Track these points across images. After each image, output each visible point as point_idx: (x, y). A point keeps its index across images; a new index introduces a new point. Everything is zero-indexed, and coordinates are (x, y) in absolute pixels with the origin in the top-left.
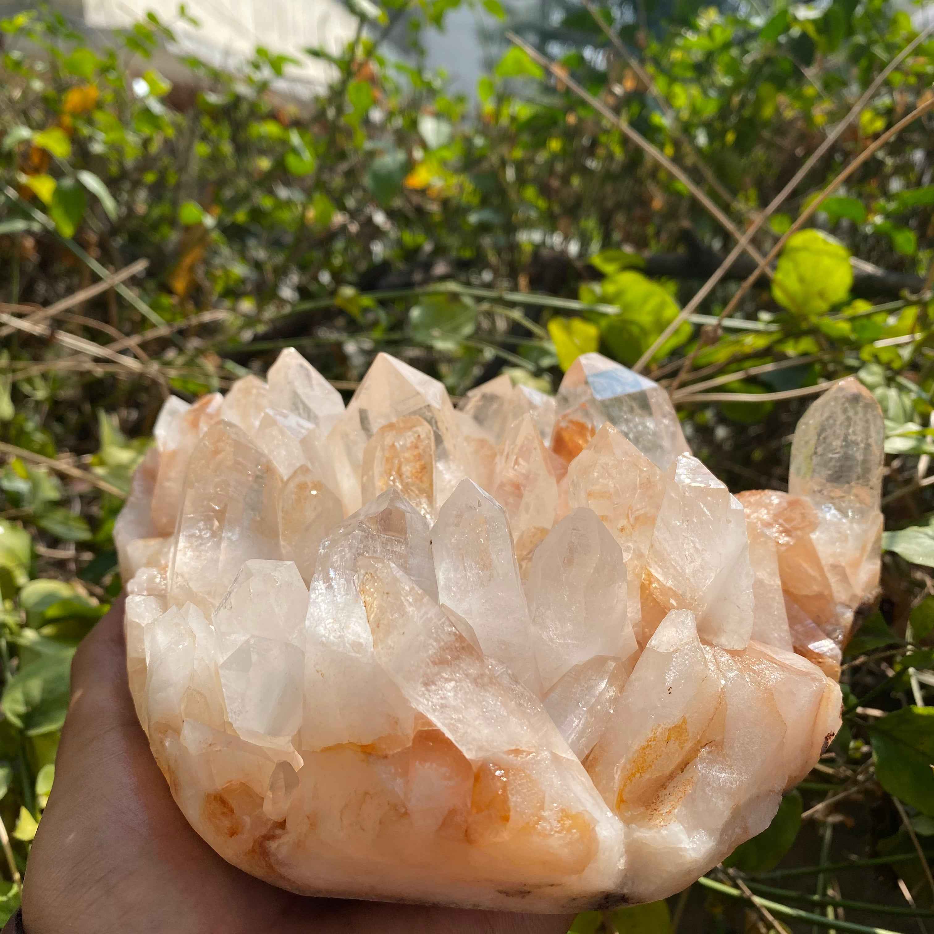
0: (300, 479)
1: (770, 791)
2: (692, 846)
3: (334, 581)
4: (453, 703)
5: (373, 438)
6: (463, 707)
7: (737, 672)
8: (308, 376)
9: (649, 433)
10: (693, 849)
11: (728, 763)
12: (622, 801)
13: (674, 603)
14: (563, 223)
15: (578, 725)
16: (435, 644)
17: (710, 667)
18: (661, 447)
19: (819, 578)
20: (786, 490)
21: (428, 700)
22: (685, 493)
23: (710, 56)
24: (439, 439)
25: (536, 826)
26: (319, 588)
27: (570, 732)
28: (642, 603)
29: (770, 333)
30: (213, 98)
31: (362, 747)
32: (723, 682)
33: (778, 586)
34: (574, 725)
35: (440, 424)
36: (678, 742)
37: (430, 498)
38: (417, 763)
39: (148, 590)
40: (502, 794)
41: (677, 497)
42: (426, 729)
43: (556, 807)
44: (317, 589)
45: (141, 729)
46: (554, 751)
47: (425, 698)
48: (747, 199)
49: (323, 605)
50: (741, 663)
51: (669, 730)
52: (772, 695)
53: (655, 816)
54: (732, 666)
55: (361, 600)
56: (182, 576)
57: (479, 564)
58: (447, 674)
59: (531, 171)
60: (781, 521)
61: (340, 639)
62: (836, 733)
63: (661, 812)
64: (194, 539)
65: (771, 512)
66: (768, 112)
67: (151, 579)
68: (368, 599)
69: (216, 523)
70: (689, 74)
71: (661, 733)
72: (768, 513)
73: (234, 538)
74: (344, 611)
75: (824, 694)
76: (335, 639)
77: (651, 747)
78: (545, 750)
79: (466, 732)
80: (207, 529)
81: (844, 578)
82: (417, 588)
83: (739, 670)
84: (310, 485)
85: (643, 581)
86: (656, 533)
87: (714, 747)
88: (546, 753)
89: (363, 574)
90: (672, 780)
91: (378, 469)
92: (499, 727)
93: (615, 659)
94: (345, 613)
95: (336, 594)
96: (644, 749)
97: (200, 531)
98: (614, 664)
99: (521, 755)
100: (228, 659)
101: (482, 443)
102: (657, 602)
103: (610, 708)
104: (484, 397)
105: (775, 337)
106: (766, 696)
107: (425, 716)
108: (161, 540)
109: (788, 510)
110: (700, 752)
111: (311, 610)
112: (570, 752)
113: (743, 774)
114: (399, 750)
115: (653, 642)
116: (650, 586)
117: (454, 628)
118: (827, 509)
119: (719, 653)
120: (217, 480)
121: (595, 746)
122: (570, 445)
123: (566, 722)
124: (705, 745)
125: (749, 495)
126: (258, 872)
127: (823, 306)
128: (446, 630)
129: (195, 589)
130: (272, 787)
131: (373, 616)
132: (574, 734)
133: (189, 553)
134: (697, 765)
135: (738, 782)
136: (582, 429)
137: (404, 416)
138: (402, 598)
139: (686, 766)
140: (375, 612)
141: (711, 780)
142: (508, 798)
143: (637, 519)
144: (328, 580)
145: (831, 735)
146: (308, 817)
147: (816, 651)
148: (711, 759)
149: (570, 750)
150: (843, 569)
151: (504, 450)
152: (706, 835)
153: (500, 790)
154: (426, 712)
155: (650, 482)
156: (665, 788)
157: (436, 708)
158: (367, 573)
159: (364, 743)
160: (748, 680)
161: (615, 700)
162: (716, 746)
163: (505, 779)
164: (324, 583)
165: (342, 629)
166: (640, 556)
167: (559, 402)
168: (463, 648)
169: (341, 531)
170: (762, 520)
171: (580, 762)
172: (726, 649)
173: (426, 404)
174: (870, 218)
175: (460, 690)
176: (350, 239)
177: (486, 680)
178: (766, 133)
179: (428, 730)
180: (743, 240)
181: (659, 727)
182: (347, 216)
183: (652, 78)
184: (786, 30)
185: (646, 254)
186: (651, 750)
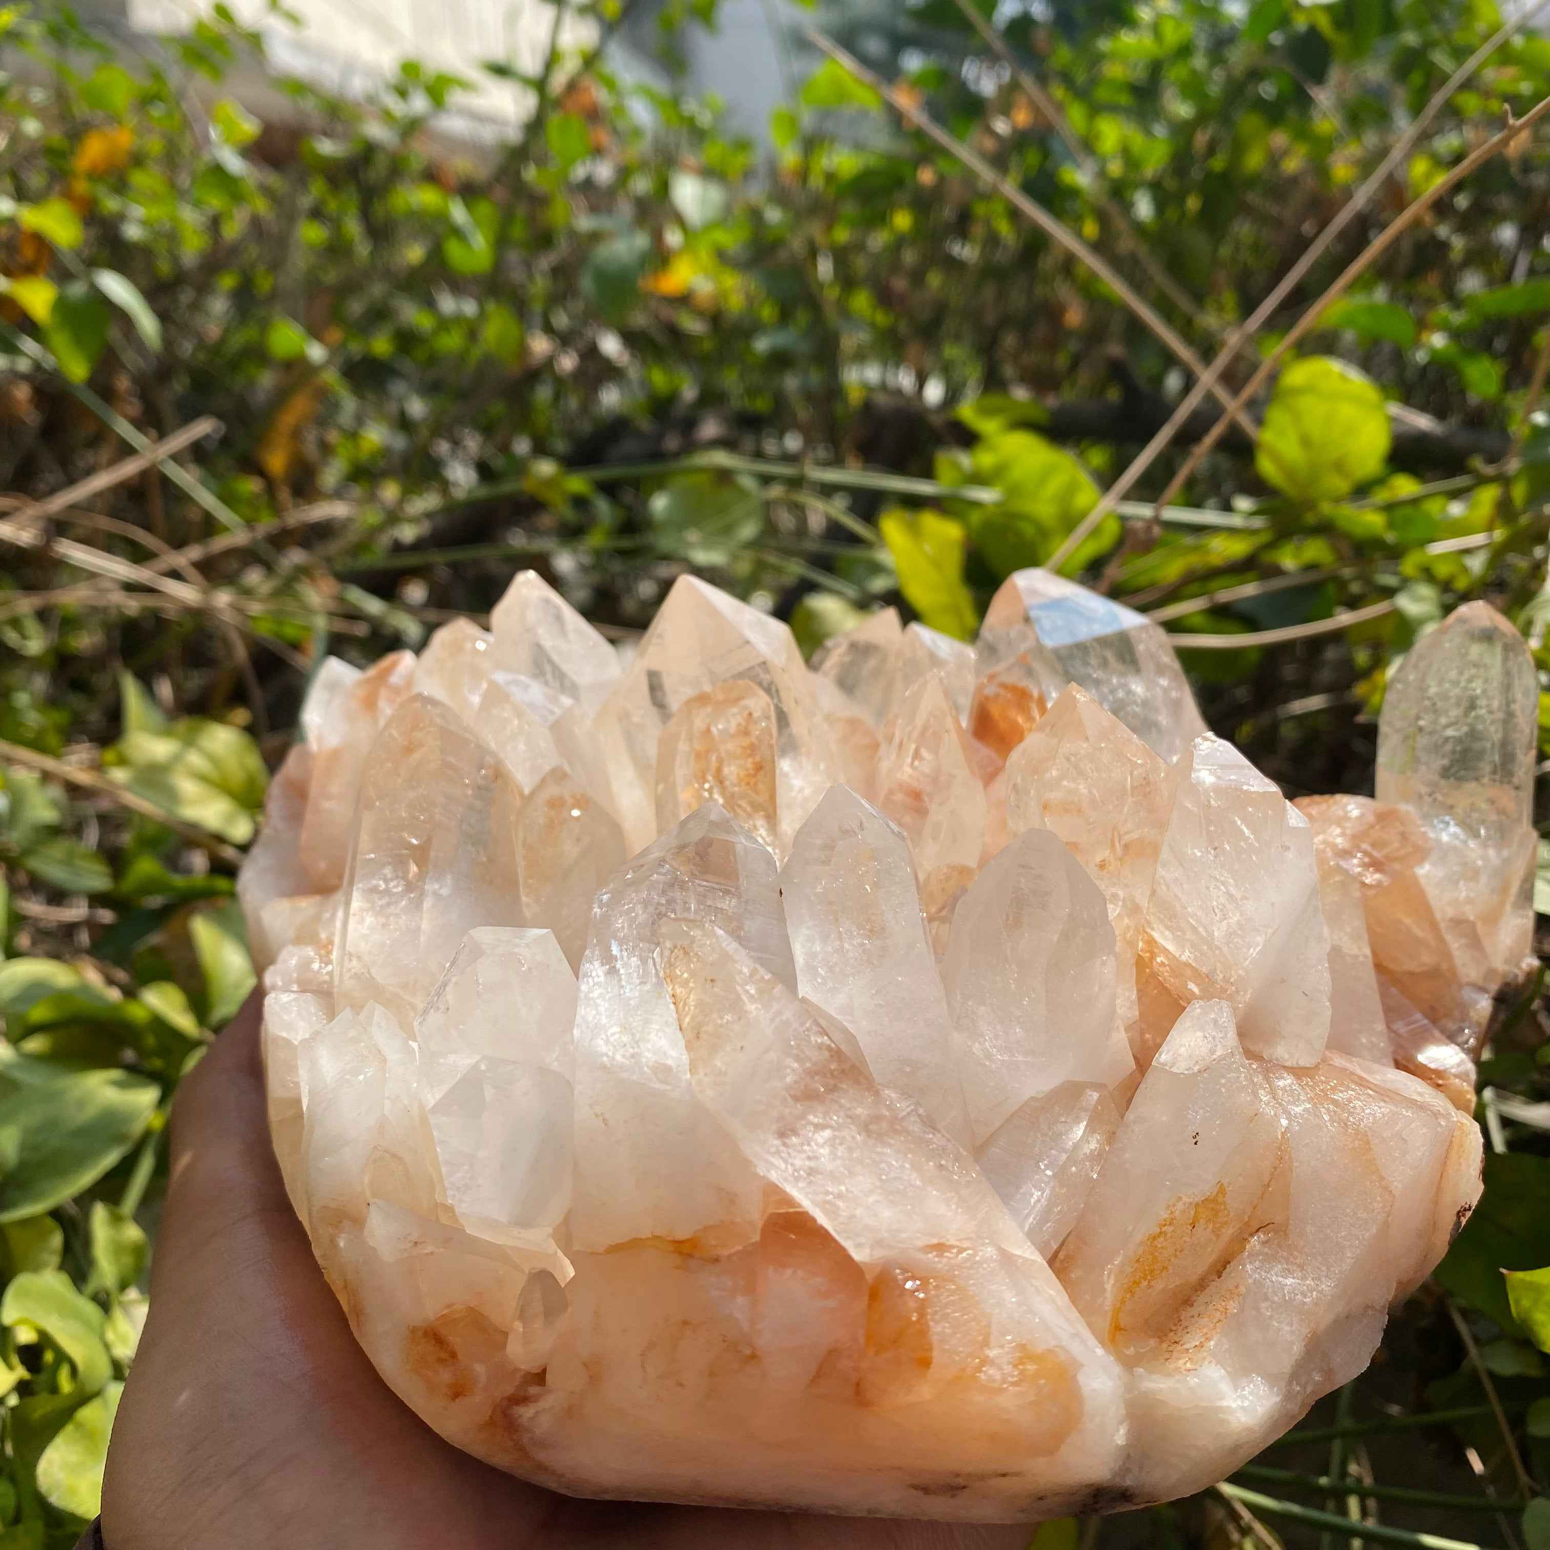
0: (552, 791)
1: (1367, 1307)
2: (1240, 1404)
3: (619, 962)
4: (830, 1167)
5: (674, 720)
6: (846, 1172)
7: (1307, 1105)
8: (559, 617)
9: (1135, 703)
10: (1243, 1409)
11: (1298, 1261)
12: (1117, 1328)
13: (1196, 990)
14: (913, 350)
15: (1038, 1201)
16: (796, 1065)
17: (1262, 1097)
18: (1156, 725)
19: (1433, 942)
20: (1371, 794)
21: (786, 1162)
22: (1209, 802)
23: (1156, 68)
24: (782, 719)
25: (978, 1374)
26: (594, 974)
27: (1026, 1213)
28: (1139, 991)
29: (1253, 532)
30: (327, 147)
31: (676, 1243)
32: (1284, 1122)
33: (1365, 956)
34: (1032, 1201)
35: (783, 694)
36: (1211, 1226)
37: (772, 819)
38: (770, 1270)
39: (299, 982)
40: (917, 1321)
41: (1195, 809)
42: (784, 1210)
43: (1010, 1342)
44: (591, 976)
45: (296, 1218)
46: (1003, 1246)
47: (781, 1158)
48: (1221, 309)
49: (602, 1003)
50: (1313, 1088)
51: (1197, 1205)
52: (1368, 1143)
53: (1175, 1354)
54: (1299, 1095)
55: (667, 992)
56: (359, 958)
57: (864, 929)
58: (815, 1116)
59: (861, 264)
60: (1365, 846)
61: (633, 1060)
62: (1474, 1204)
63: (1186, 1346)
64: (376, 896)
65: (1348, 832)
66: (1254, 160)
67: (305, 965)
68: (678, 990)
69: (414, 868)
70: (1124, 99)
71: (1183, 1212)
72: (1343, 834)
73: (445, 892)
74: (639, 1013)
75: (1454, 1139)
76: (624, 1060)
77: (1166, 1236)
78: (987, 1243)
79: (852, 1217)
80: (397, 877)
81: (1475, 943)
82: (762, 971)
83: (1310, 1100)
84: (570, 801)
85: (1141, 953)
86: (1161, 872)
87: (1272, 1233)
88: (989, 1249)
89: (670, 949)
90: (1201, 1291)
91: (681, 771)
92: (909, 1207)
93: (1097, 1086)
94: (640, 1015)
95: (624, 983)
96: (1154, 1238)
97: (386, 881)
98: (1096, 1096)
99: (947, 1254)
100: (444, 1097)
101: (853, 724)
102: (1166, 988)
103: (1092, 1171)
104: (854, 647)
105: (1264, 538)
106: (1357, 1145)
107: (781, 1189)
108: (317, 898)
109: (1377, 827)
110: (1249, 1241)
111: (581, 1011)
112: (1029, 1247)
113: (1323, 1279)
114: (740, 1248)
115: (1163, 1057)
116: (1152, 963)
117: (826, 1038)
118: (1441, 826)
119: (1274, 1074)
120: (411, 795)
121: (1068, 1236)
122: (1003, 726)
123: (1019, 1196)
124: (1258, 1231)
125: (1309, 805)
126: (501, 1459)
127: (1342, 486)
128: (814, 1042)
129: (380, 979)
130: (522, 1314)
131: (687, 1020)
132: (1033, 1216)
133: (369, 920)
134: (1244, 1266)
135: (1315, 1293)
136: (1021, 697)
137: (724, 681)
138: (738, 988)
139: (1225, 1268)
140: (691, 1013)
141: (1270, 1290)
142: (928, 1326)
143: (1126, 847)
144: (608, 959)
145: (1465, 1210)
146: (585, 1365)
147: (1432, 1066)
148: (1267, 1253)
149: (1028, 1243)
150: (1473, 925)
151: (893, 734)
152: (1265, 1386)
153: (915, 1314)
154: (781, 1181)
155: (1148, 784)
156: (1192, 1305)
157: (800, 1176)
158: (675, 947)
159: (679, 1236)
160: (1326, 1118)
161: (1097, 1157)
162: (1276, 1232)
163: (922, 1296)
164: (602, 965)
165: (637, 1042)
166: (1134, 910)
167: (980, 654)
168: (843, 1071)
169: (629, 876)
170: (1334, 846)
171: (1044, 1263)
172: (1286, 1064)
173: (761, 660)
174: (1424, 337)
175: (841, 1144)
176: (560, 384)
177: (884, 1125)
178: (1253, 198)
179: (788, 1213)
180: (1207, 378)
181: (1178, 1202)
182: (555, 342)
183: (1060, 108)
184: (1284, 21)
185: (1051, 401)
186: (1166, 1240)
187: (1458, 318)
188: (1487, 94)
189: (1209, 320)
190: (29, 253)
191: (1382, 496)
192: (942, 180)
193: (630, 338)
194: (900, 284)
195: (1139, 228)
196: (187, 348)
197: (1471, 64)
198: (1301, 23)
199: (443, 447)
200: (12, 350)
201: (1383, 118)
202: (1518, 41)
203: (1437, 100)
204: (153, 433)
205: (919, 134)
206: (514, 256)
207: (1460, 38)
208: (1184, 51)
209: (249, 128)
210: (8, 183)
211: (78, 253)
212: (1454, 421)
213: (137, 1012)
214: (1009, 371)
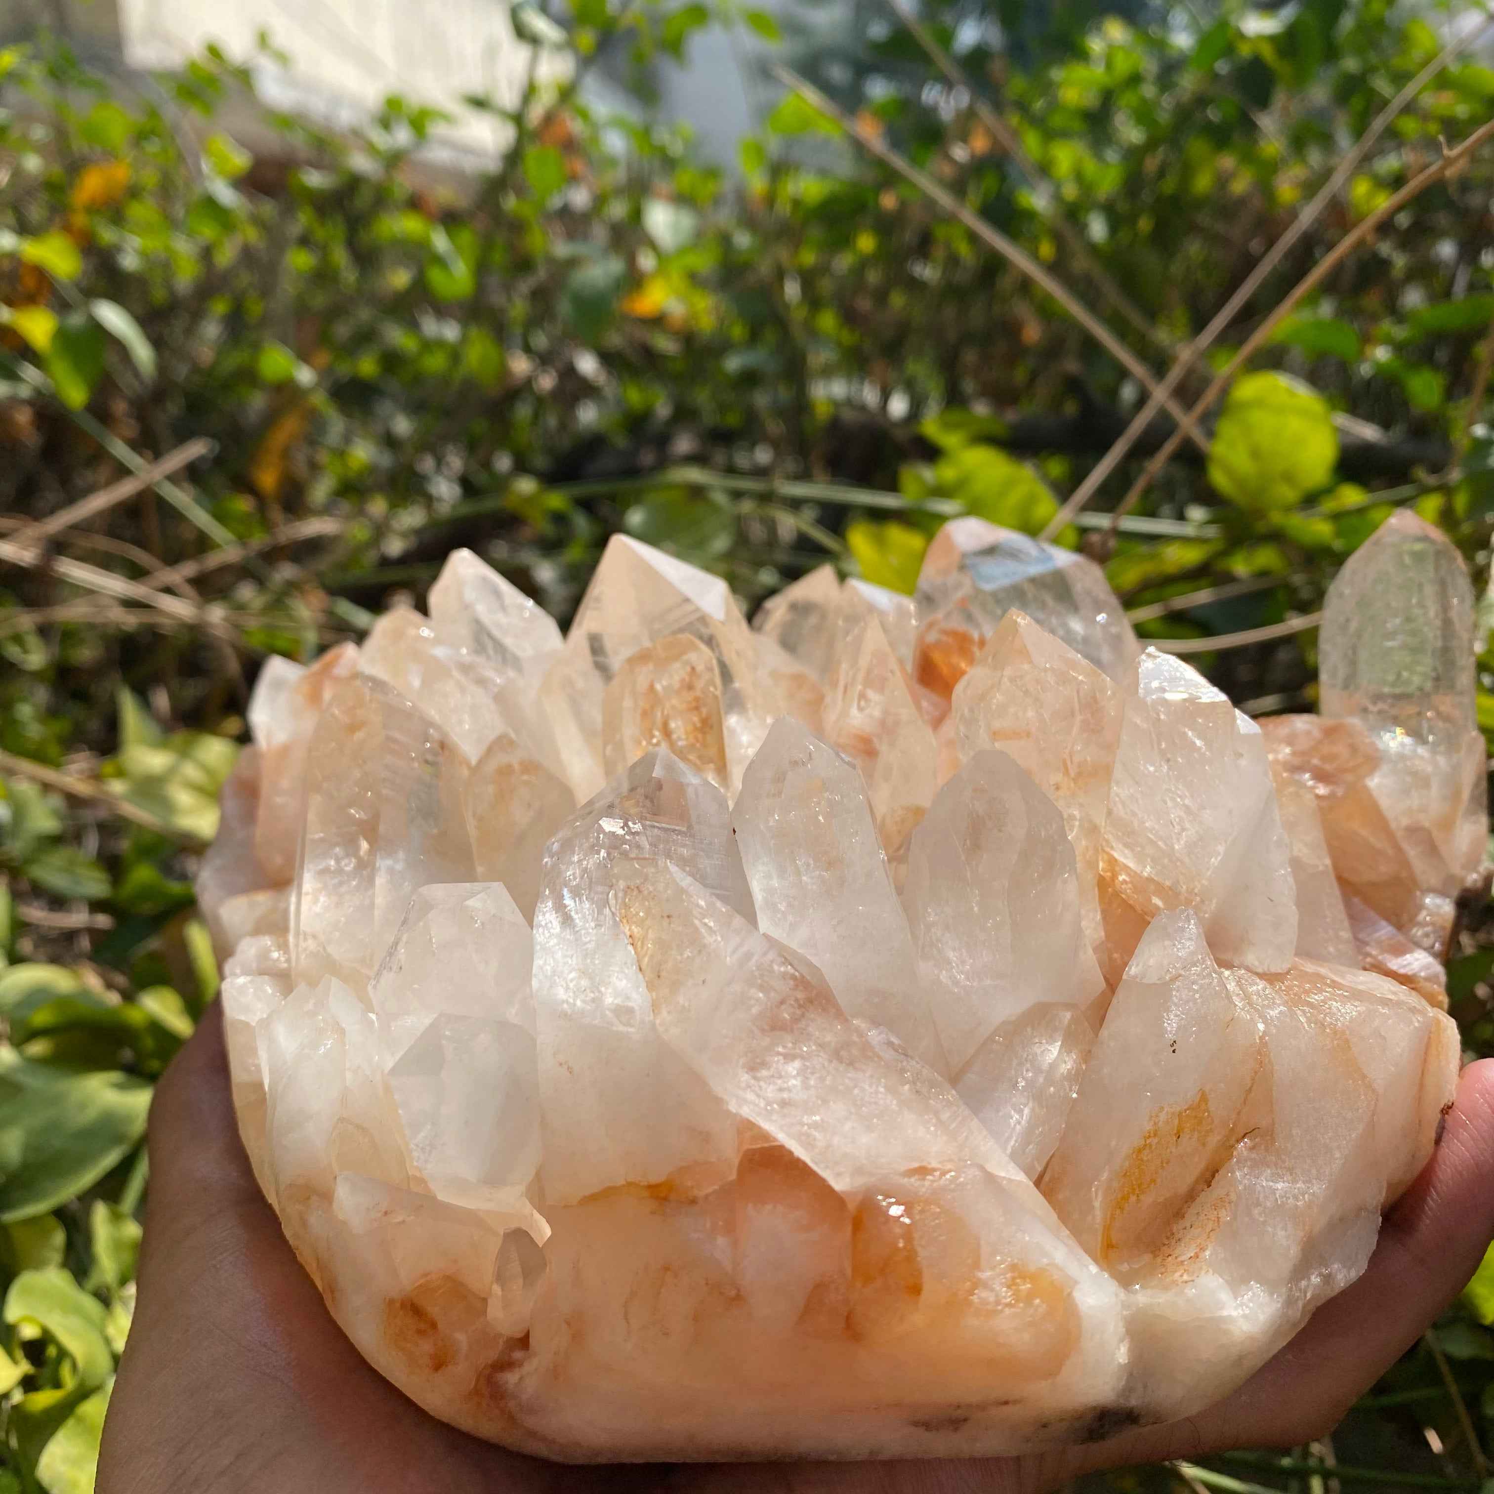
0: (501, 759)
1: (1360, 1209)
2: (1241, 1312)
3: (574, 908)
4: (802, 1097)
5: (615, 682)
6: (820, 1101)
7: (1282, 1008)
8: (497, 593)
10: (1245, 1316)
11: (1287, 1165)
12: (1110, 1245)
13: (1160, 903)
14: (877, 365)
15: (1018, 1122)
16: (760, 996)
17: (1237, 1003)
19: (1390, 852)
20: (1315, 712)
21: (758, 1096)
22: (1157, 714)
23: (1108, 96)
24: (726, 675)
25: (971, 1297)
26: (549, 924)
27: (1007, 1135)
29: (1206, 541)
30: (314, 179)
31: (650, 1187)
32: (1261, 1026)
34: (1012, 1122)
35: (724, 647)
36: (1196, 1135)
38: (750, 1205)
39: (258, 968)
40: (905, 1248)
41: (1146, 725)
42: (759, 1146)
43: (1002, 1262)
44: (546, 926)
45: (266, 1201)
46: (985, 1168)
47: (753, 1092)
48: (1172, 324)
49: (560, 951)
50: (1287, 992)
51: (1180, 1114)
52: (1347, 1041)
53: (1170, 1267)
54: (1273, 998)
55: (624, 933)
56: (314, 936)
57: (821, 860)
58: (785, 1048)
59: (826, 286)
60: (1315, 761)
61: (593, 1005)
63: (1181, 1258)
64: (328, 876)
65: (1298, 748)
66: (1203, 183)
67: (264, 955)
68: (636, 930)
69: (364, 845)
71: (1167, 1122)
72: (1293, 751)
73: (398, 868)
74: (597, 956)
75: (1432, 1036)
76: (585, 1006)
77: (1150, 1147)
78: (970, 1166)
79: (829, 1146)
80: (349, 856)
81: (1432, 850)
82: (719, 904)
83: (1285, 1003)
84: (517, 767)
85: (1102, 873)
86: (1115, 789)
87: (1258, 1138)
88: (973, 1171)
89: (624, 890)
90: (1192, 1202)
91: (629, 730)
92: (887, 1132)
93: (1068, 1006)
94: (599, 959)
95: (578, 929)
96: (1139, 1151)
97: (338, 861)
98: (1068, 1015)
99: (930, 1177)
100: (402, 1058)
101: (798, 680)
102: (1130, 906)
103: (1071, 1090)
104: (794, 607)
105: (1217, 547)
106: (1336, 1044)
107: (755, 1124)
108: (273, 892)
109: (1325, 742)
110: (1236, 1148)
111: (539, 962)
112: (1013, 1168)
113: (1314, 1181)
114: (716, 1187)
115: (1133, 970)
116: (1113, 881)
117: (789, 967)
118: (1389, 734)
119: (1246, 981)
120: (357, 773)
121: (1051, 1157)
122: (946, 671)
123: (998, 1119)
124: (1244, 1137)
127: (1292, 495)
128: (777, 972)
129: (337, 957)
130: (500, 1277)
131: (646, 959)
132: (1014, 1138)
133: (323, 899)
134: (1233, 1173)
135: (1306, 1196)
136: (963, 642)
137: (665, 637)
138: (697, 922)
139: (1214, 1177)
140: (650, 952)
141: (1261, 1196)
142: (916, 1252)
143: (1080, 768)
144: (562, 908)
146: (568, 1322)
147: (1404, 970)
148: (1255, 1159)
149: (1012, 1164)
150: (1428, 833)
151: (838, 682)
152: (1264, 1292)
153: (902, 1241)
154: (754, 1116)
155: (1096, 701)
156: (1183, 1218)
157: (773, 1109)
158: (629, 887)
159: (654, 1179)
160: (1303, 1019)
161: (1077, 1077)
162: (1263, 1137)
163: (907, 1221)
164: (556, 915)
165: (597, 987)
166: (1091, 829)
167: (919, 604)
168: (810, 1000)
171: (1031, 1184)
172: (1258, 971)
173: (700, 614)
174: (1368, 350)
175: (812, 1073)
176: (540, 402)
177: (855, 1052)
178: (1204, 219)
179: (763, 1148)
180: (1160, 394)
181: (1161, 1112)
182: (534, 361)
183: (1015, 134)
184: (1229, 50)
185: (1011, 416)
186: (1152, 1152)
187: (1401, 333)
188: (1425, 117)
189: (1162, 335)
190: (30, 282)
191: (1329, 505)
192: (903, 205)
193: (607, 358)
194: (864, 304)
195: (1093, 249)
196: (182, 371)
197: (1410, 90)
198: (1245, 51)
199: (427, 464)
200: (12, 376)
201: (1327, 141)
202: (1454, 68)
203: (1378, 124)
204: (149, 454)
205: (880, 163)
206: (494, 281)
207: (1397, 62)
208: (1135, 80)
209: (240, 161)
210: (10, 218)
211: (77, 285)
212: (1398, 432)
213: (135, 1016)
214: (969, 386)
